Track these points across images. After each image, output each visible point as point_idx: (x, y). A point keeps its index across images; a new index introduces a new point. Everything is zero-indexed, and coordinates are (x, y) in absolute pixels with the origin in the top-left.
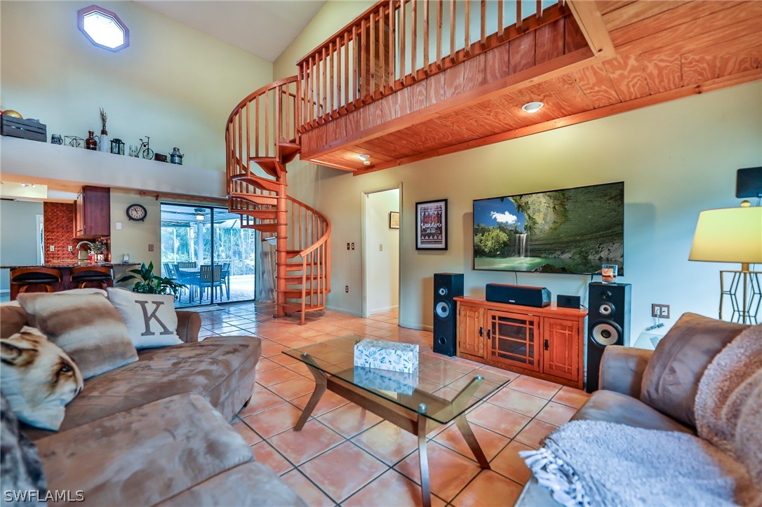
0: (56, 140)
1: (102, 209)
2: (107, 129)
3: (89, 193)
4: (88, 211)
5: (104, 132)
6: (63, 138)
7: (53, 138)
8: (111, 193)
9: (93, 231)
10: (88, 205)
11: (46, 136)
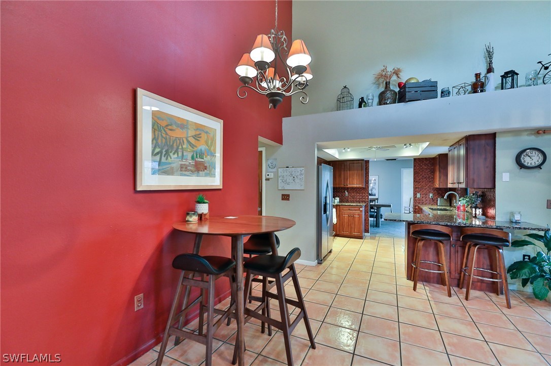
0: (446, 93)
1: (485, 159)
2: (494, 66)
3: (471, 143)
4: (471, 161)
5: (490, 70)
6: (451, 90)
7: (442, 92)
8: (497, 139)
9: (475, 184)
10: (471, 155)
11: (437, 93)
